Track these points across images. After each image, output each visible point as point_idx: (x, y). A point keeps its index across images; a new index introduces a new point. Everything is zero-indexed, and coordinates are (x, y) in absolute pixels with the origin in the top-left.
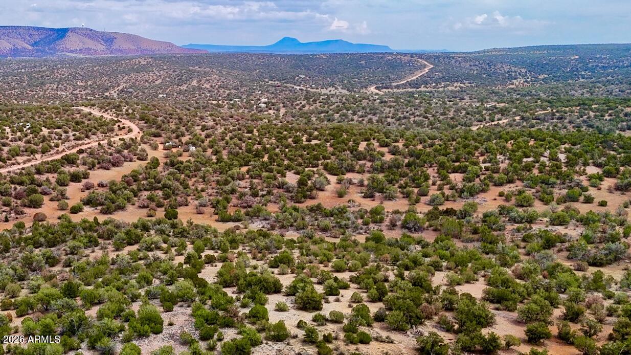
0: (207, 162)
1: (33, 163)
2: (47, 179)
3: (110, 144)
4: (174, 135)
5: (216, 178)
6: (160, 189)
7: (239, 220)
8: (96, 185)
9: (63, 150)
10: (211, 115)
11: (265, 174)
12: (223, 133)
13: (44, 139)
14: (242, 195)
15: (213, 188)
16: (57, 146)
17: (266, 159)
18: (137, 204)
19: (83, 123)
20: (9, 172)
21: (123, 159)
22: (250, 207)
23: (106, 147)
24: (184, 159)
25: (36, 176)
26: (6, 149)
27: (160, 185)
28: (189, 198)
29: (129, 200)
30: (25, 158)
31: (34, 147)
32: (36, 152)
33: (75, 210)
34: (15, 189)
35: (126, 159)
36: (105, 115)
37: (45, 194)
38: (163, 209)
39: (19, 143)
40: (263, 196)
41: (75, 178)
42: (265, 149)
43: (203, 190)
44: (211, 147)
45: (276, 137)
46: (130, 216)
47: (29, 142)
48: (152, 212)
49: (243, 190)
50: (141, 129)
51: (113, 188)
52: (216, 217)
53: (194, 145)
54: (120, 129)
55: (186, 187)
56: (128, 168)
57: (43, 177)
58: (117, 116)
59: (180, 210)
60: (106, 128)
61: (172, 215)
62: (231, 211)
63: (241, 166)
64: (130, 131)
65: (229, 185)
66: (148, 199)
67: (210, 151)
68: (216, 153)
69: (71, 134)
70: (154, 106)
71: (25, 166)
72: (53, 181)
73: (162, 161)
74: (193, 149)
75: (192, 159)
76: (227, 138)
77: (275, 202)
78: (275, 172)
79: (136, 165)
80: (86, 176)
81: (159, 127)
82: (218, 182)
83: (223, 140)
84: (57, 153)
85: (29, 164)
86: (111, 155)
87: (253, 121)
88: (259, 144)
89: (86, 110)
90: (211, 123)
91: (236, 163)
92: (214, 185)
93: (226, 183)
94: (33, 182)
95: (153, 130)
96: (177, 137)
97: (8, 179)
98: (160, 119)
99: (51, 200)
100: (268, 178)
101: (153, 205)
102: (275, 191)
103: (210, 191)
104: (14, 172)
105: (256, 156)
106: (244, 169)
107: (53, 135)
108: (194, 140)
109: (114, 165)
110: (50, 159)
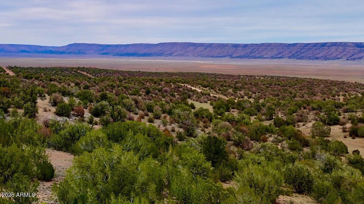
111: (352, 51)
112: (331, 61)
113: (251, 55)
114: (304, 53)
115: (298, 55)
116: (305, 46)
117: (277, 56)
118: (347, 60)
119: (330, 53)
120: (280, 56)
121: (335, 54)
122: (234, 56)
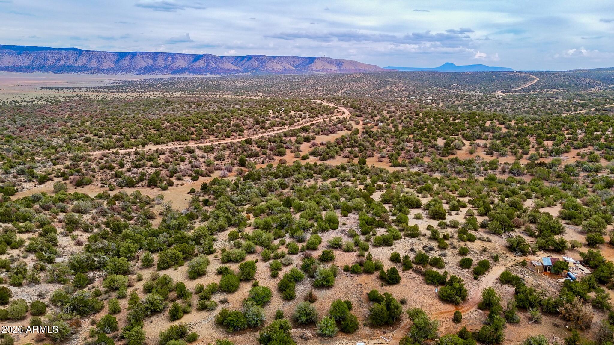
0: (389, 131)
1: (283, 131)
2: (290, 140)
3: (330, 121)
4: (370, 116)
5: (393, 141)
6: (357, 147)
7: (404, 166)
8: (319, 144)
9: (302, 124)
10: (394, 105)
11: (424, 139)
12: (401, 115)
13: (291, 117)
14: (408, 151)
15: (390, 147)
16: (298, 121)
17: (425, 130)
18: (342, 155)
19: (316, 108)
20: (268, 135)
21: (337, 129)
22: (412, 158)
23: (328, 122)
24: (374, 130)
25: (284, 138)
26: (268, 122)
27: (357, 145)
28: (375, 153)
29: (337, 153)
30: (279, 128)
31: (284, 121)
32: (286, 124)
33: (304, 158)
34: (271, 145)
35: (339, 129)
36: (330, 105)
37: (288, 148)
38: (358, 159)
39: (277, 119)
40: (421, 152)
41: (307, 140)
42: (426, 125)
43: (384, 148)
44: (392, 123)
45: (433, 118)
46: (337, 162)
47: (282, 119)
48: (351, 160)
49: (409, 148)
50: (351, 113)
51: (329, 145)
52: (390, 164)
53: (382, 122)
54: (338, 112)
55: (373, 145)
56: (339, 134)
57: (288, 139)
58: (337, 105)
59: (368, 160)
60: (329, 111)
61: (363, 162)
62: (400, 161)
63: (409, 134)
64: (344, 113)
65: (401, 145)
66: (349, 152)
67: (391, 125)
68: (395, 126)
69: (307, 114)
70: (360, 100)
71: (278, 132)
72: (293, 141)
73: (361, 131)
74: (381, 124)
75: (379, 130)
76: (403, 118)
77: (429, 156)
78: (430, 138)
79: (345, 133)
80: (313, 139)
81: (361, 111)
82: (394, 143)
83: (400, 119)
84: (298, 125)
85: (280, 131)
86: (330, 126)
87: (420, 108)
88: (422, 121)
89: (319, 102)
90: (394, 109)
91: (406, 132)
92: (391, 145)
93: (399, 143)
94: (281, 141)
95: (358, 113)
96: (372, 117)
97: (267, 139)
98: (362, 106)
99: (291, 152)
100: (425, 141)
101: (352, 156)
102: (429, 149)
103: (388, 149)
104: (271, 135)
105: (419, 128)
106: (411, 136)
107: (297, 115)
108: (382, 119)
109: (331, 133)
110: (293, 129)
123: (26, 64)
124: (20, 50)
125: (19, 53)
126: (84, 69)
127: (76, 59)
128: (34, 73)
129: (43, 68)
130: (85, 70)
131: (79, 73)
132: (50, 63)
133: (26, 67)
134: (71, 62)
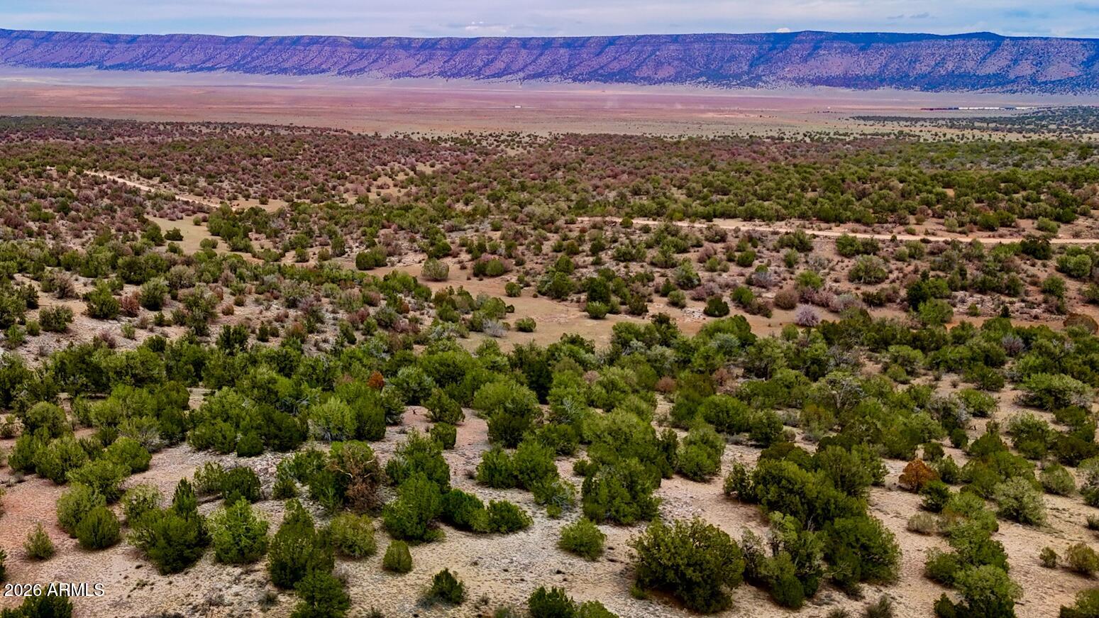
111: (347, 56)
112: (310, 76)
113: (147, 62)
114: (258, 58)
115: (247, 63)
116: (260, 44)
117: (203, 66)
118: (339, 73)
119: (309, 59)
120: (209, 65)
121: (317, 61)
122: (108, 64)
123: (869, 72)
124: (865, 41)
125: (862, 49)
126: (999, 81)
127: (984, 58)
128: (881, 90)
129: (902, 81)
130: (997, 85)
131: (981, 90)
132: (922, 68)
133: (867, 78)
134: (969, 65)
